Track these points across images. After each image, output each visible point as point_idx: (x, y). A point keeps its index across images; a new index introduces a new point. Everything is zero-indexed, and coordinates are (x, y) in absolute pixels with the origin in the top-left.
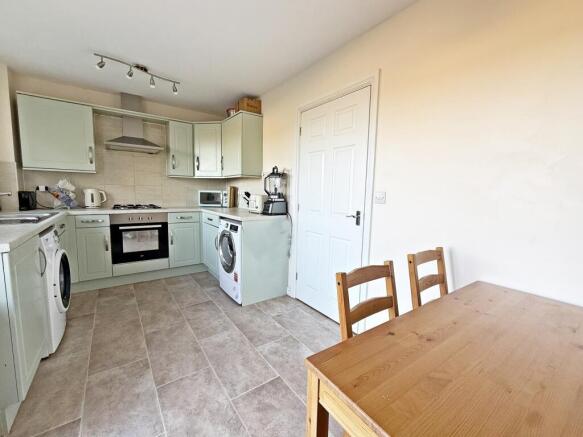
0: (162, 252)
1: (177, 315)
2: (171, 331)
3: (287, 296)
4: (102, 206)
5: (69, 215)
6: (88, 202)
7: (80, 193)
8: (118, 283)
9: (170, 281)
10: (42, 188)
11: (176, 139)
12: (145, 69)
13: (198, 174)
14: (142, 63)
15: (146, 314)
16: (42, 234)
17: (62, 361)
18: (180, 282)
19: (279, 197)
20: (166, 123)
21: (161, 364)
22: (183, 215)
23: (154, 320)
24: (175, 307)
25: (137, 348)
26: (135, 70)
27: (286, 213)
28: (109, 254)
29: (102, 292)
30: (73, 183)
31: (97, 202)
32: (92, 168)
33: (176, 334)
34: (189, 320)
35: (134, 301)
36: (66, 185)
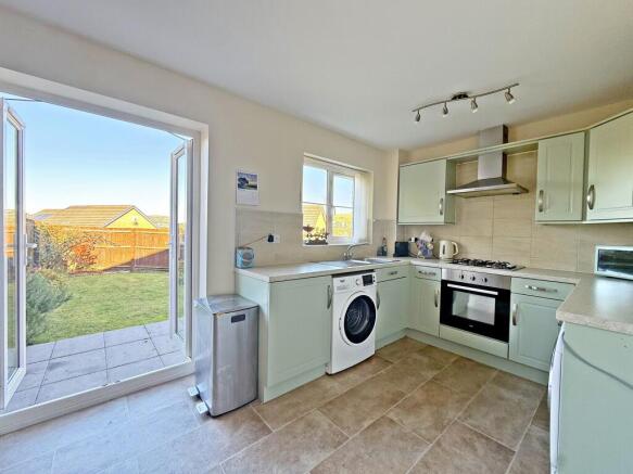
1: (439, 425)
2: (403, 437)
5: (410, 264)
6: (441, 255)
7: (436, 244)
8: (447, 348)
9: (503, 379)
10: (413, 239)
11: (550, 166)
13: (592, 217)
14: (460, 91)
15: (419, 395)
16: (336, 275)
18: (514, 388)
21: (345, 456)
22: (539, 283)
23: (415, 408)
24: (452, 414)
25: (359, 422)
28: (437, 311)
30: (431, 235)
31: (448, 254)
32: (441, 219)
33: (401, 443)
34: (439, 444)
35: (430, 375)
36: (425, 237)
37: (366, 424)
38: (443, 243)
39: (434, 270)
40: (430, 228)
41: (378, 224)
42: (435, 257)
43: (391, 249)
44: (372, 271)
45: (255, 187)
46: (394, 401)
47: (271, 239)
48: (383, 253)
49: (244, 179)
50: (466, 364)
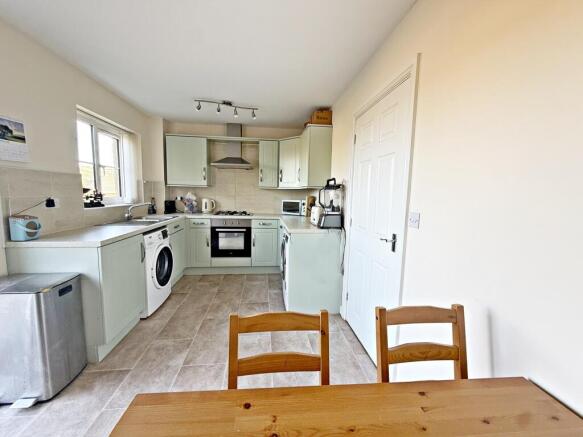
0: (246, 252)
3: (339, 315)
4: (212, 212)
5: (186, 218)
6: (204, 209)
7: (199, 203)
8: (216, 272)
9: (251, 277)
10: (179, 199)
11: (265, 156)
12: (229, 104)
13: (282, 185)
14: (227, 99)
15: (216, 302)
16: (145, 233)
17: (150, 324)
18: (257, 280)
19: (333, 210)
20: (258, 143)
22: (264, 221)
23: (218, 308)
24: (237, 302)
25: (193, 329)
26: (222, 107)
27: (342, 226)
28: (209, 250)
29: (203, 278)
30: (195, 195)
31: (209, 209)
32: (204, 183)
35: (216, 290)
36: (190, 196)
37: (198, 328)
38: (204, 201)
39: (202, 221)
40: (194, 189)
41: (148, 185)
42: (200, 212)
43: (161, 206)
44: (164, 227)
45: (22, 139)
46: (205, 311)
47: (50, 203)
48: (152, 211)
49: (6, 128)
50: (229, 278)
